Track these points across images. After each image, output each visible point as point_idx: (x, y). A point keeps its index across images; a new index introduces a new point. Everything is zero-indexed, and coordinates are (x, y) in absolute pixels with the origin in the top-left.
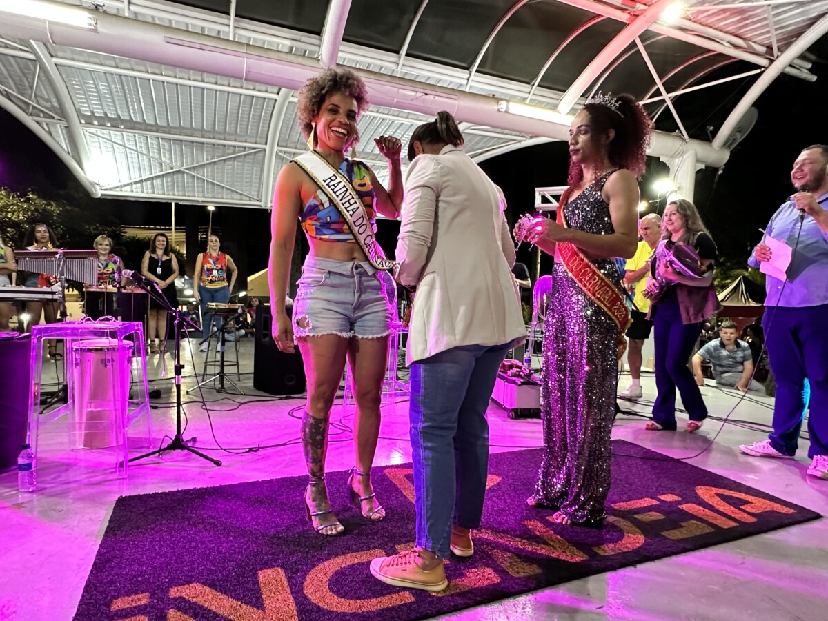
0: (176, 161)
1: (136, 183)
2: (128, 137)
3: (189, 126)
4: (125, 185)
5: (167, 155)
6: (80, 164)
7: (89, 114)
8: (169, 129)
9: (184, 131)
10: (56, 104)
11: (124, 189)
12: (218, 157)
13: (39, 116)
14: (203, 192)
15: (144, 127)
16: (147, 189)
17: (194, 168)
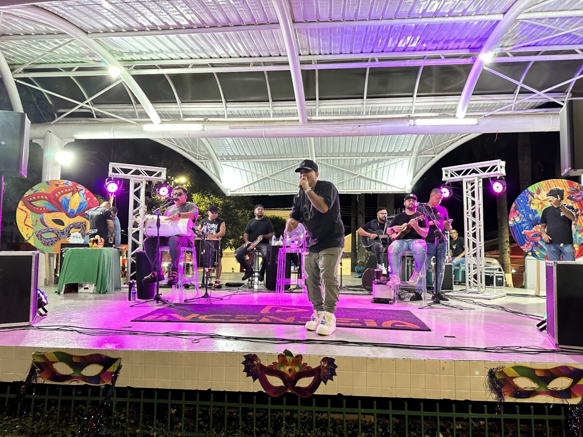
0: (264, 173)
1: (246, 186)
2: (240, 164)
3: (267, 154)
4: (241, 188)
5: (260, 170)
6: (220, 180)
7: (222, 155)
8: (258, 157)
9: (266, 157)
10: (207, 153)
11: (241, 190)
12: (285, 167)
13: (201, 159)
14: (280, 187)
15: (246, 158)
16: (252, 189)
17: (274, 175)
